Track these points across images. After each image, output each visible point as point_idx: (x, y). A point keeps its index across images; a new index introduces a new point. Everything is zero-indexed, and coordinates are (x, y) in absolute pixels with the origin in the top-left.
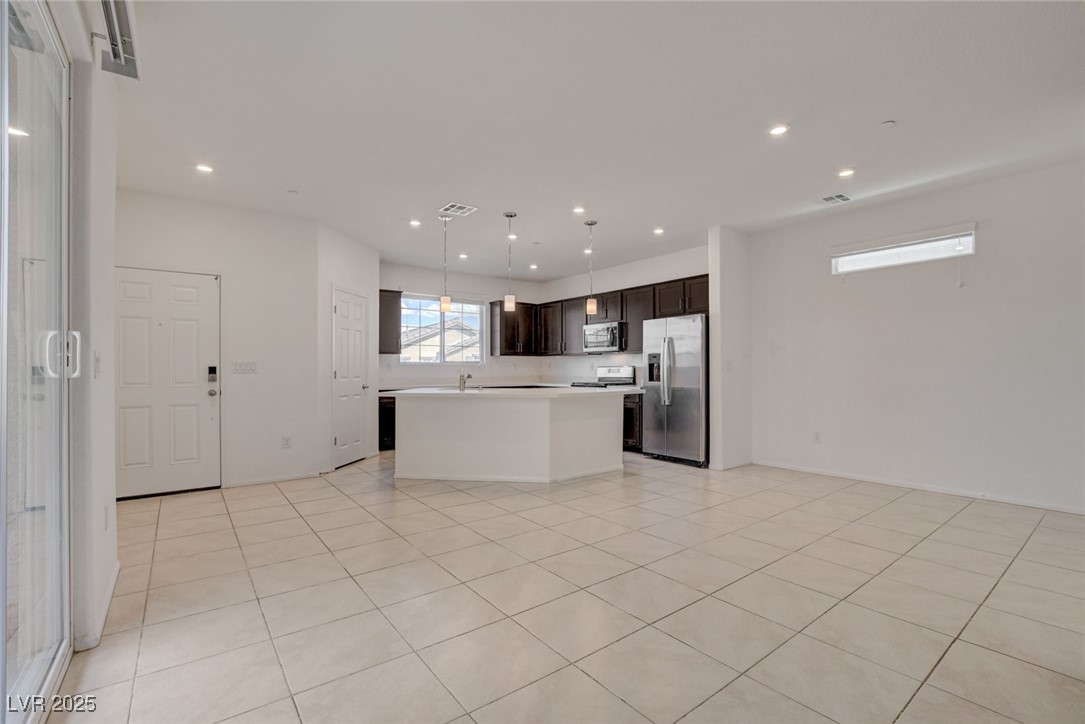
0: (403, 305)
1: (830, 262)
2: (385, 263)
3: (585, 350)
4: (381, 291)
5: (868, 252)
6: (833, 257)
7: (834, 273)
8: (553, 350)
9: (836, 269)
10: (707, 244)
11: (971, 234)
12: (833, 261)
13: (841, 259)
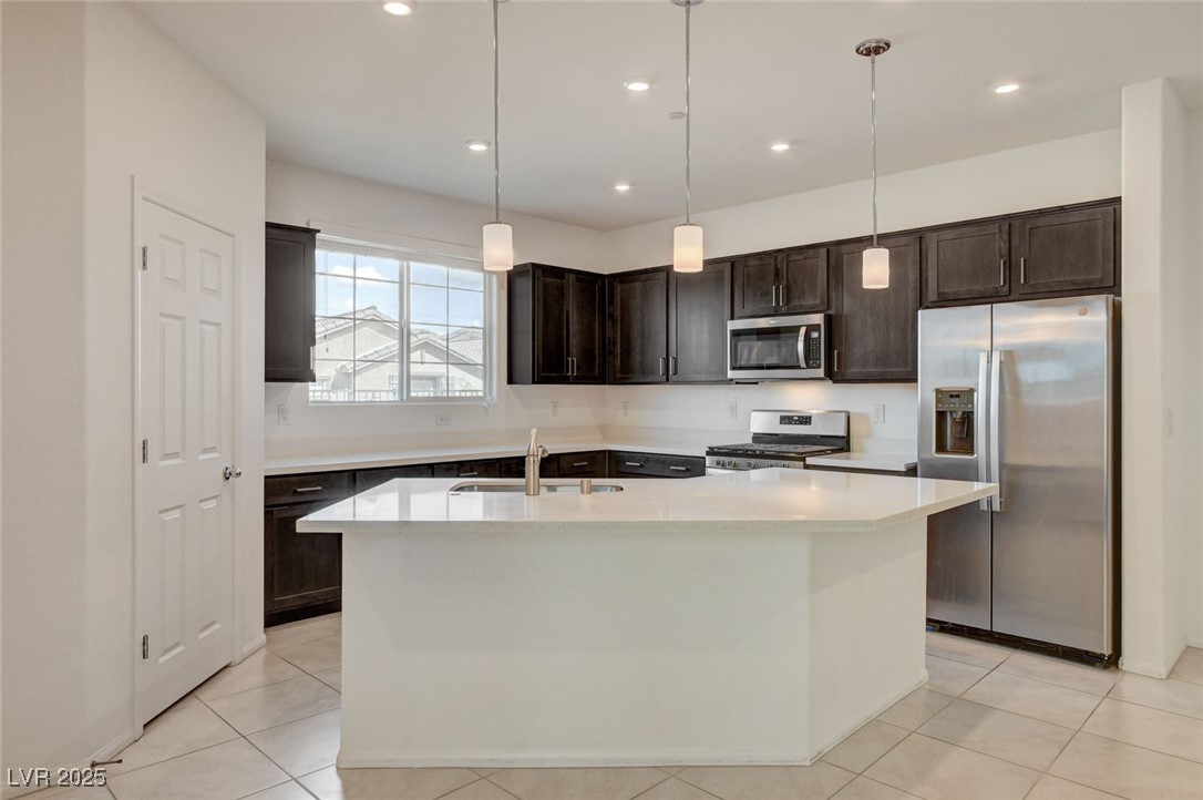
0: (319, 267)
2: (281, 161)
3: (731, 374)
4: (269, 225)
8: (643, 373)
10: (1120, 125)
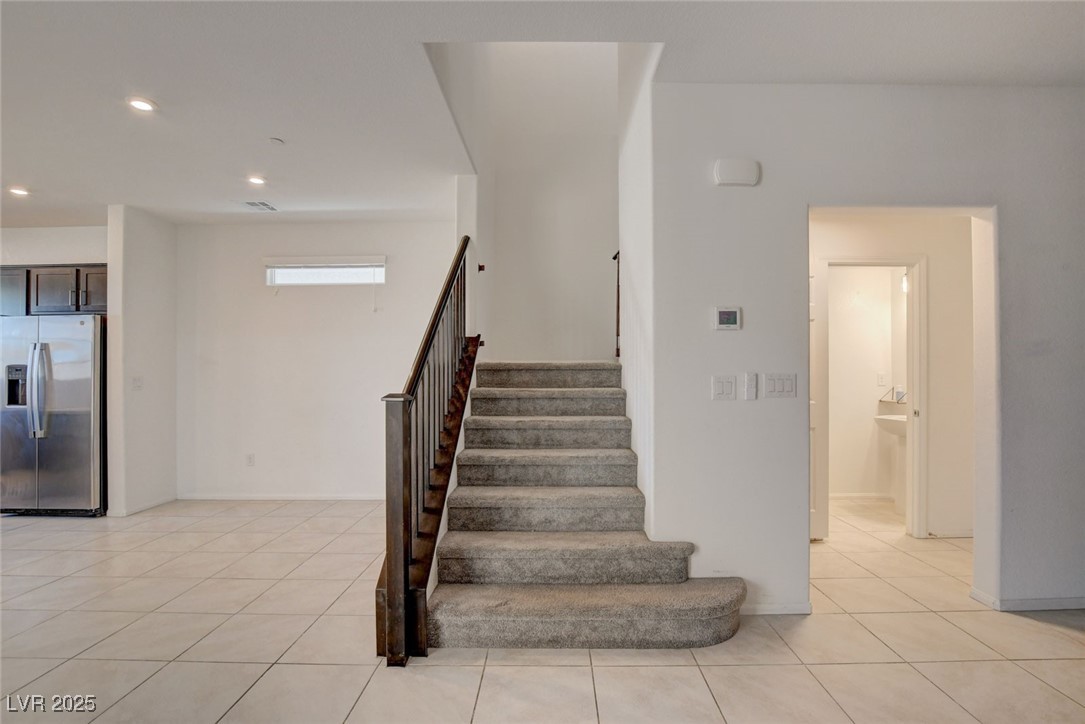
1: (265, 273)
5: (300, 267)
6: (267, 267)
7: (268, 284)
9: (271, 282)
11: (382, 266)
12: (269, 271)
13: (278, 271)
